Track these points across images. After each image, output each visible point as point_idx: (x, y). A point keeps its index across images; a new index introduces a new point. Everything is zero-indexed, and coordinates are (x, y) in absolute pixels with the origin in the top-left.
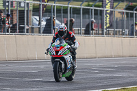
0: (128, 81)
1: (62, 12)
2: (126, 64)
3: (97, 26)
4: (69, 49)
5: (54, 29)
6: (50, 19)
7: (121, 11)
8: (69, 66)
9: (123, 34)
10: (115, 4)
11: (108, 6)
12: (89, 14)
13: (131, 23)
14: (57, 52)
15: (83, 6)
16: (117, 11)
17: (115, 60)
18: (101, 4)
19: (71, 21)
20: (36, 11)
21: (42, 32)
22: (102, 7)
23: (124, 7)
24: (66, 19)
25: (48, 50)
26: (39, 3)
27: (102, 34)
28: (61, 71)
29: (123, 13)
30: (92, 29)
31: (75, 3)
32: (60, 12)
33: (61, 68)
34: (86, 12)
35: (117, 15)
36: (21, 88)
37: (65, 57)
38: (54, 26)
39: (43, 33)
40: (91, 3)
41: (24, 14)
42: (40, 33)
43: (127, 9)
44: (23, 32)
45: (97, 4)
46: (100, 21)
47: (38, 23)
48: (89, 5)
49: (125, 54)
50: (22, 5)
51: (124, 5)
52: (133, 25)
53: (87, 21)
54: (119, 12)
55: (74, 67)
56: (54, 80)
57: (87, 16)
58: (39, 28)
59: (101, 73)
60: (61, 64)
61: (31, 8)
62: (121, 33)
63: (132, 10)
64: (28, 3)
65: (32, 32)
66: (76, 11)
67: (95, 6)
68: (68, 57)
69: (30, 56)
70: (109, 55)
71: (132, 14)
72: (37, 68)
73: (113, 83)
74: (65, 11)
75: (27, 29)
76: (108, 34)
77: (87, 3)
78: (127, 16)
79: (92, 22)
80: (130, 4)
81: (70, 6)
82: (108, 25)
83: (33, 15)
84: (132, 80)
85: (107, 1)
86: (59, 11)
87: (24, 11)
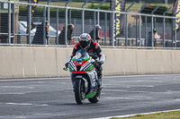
0: (144, 105)
1: (57, 15)
2: (141, 83)
3: (103, 35)
4: (93, 63)
5: (47, 38)
6: (42, 25)
7: (135, 14)
8: (93, 85)
9: (137, 45)
10: (127, 5)
11: (118, 8)
12: (93, 18)
13: (148, 30)
14: (79, 67)
15: (85, 8)
16: (130, 14)
17: (127, 79)
18: (108, 5)
19: (70, 27)
20: (23, 14)
21: (31, 41)
22: (110, 8)
23: (140, 9)
24: (62, 25)
25: (67, 65)
26: (27, 4)
27: (111, 44)
28: (84, 91)
29: (137, 17)
30: (97, 39)
31: (75, 3)
32: (55, 16)
33: (84, 88)
34: (89, 15)
35: (130, 20)
36: (3, 115)
37: (89, 73)
38: (47, 34)
39: (33, 43)
40: (96, 4)
41: (8, 19)
42: (28, 43)
43: (142, 12)
44: (5, 42)
45: (104, 5)
46: (107, 28)
47: (25, 30)
48: (93, 7)
49: (140, 71)
50: (6, 6)
51: (139, 6)
52: (150, 33)
53: (91, 28)
54: (133, 16)
55: (99, 86)
56: (75, 102)
57: (90, 20)
58: (28, 37)
59: (109, 96)
60: (83, 82)
61: (17, 11)
62: (135, 43)
63: (150, 13)
64: (12, 5)
65: (19, 42)
66: (76, 15)
67: (101, 8)
68: (92, 74)
69: (15, 73)
70: (119, 72)
71: (149, 18)
72: (25, 89)
73: (124, 108)
74: (62, 14)
75: (12, 39)
76: (118, 44)
77: (90, 4)
78: (143, 21)
79: (97, 29)
80: (148, 5)
81: (68, 8)
82: (118, 33)
83: (20, 20)
84: (149, 104)
85: (117, 2)
86: (53, 14)
87: (7, 14)
